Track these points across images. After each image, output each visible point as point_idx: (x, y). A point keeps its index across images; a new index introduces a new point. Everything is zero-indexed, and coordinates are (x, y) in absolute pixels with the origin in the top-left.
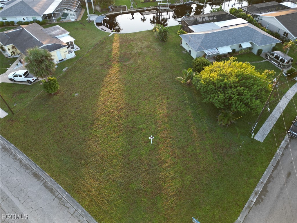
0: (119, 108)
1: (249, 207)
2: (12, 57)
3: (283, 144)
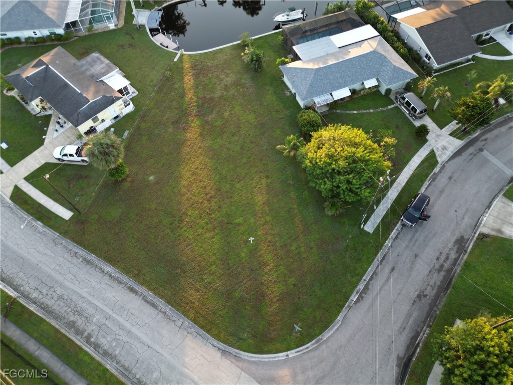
0: (208, 196)
1: (349, 306)
2: (42, 114)
3: (393, 234)
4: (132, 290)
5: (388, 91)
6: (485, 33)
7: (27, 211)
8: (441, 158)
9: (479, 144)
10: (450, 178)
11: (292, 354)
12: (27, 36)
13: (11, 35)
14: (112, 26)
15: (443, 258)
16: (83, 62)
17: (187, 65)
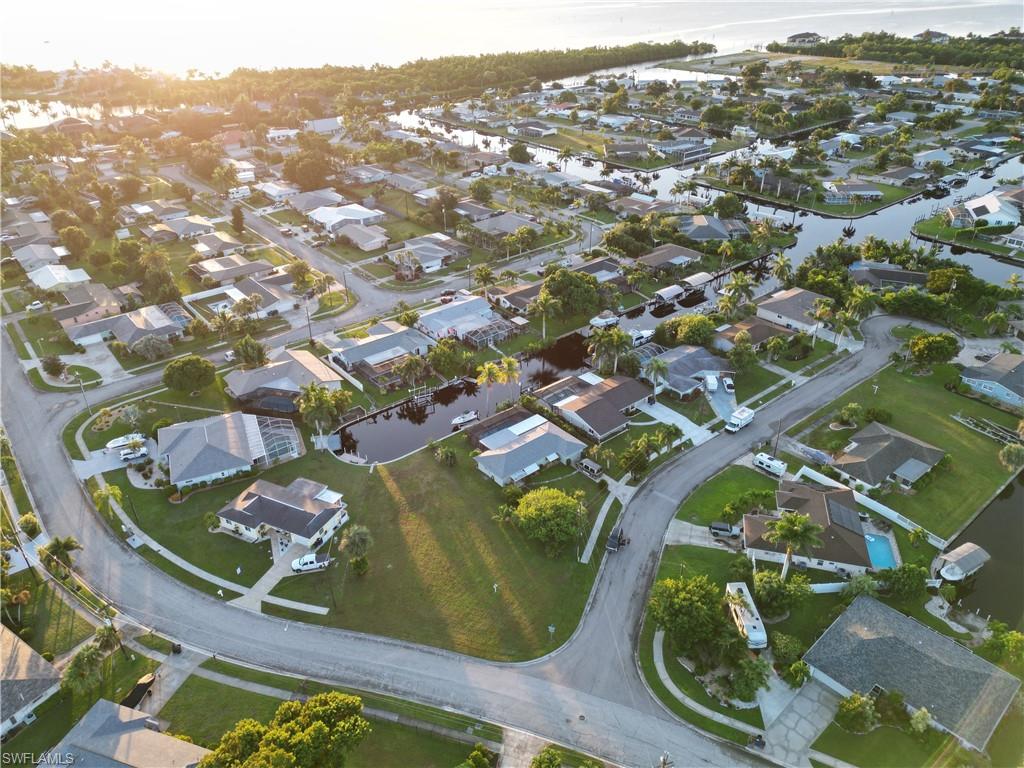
0: (446, 568)
1: (585, 614)
2: (261, 539)
3: (604, 560)
4: (408, 648)
5: (569, 461)
6: (630, 407)
7: (284, 617)
8: (624, 502)
9: (649, 487)
10: (634, 514)
11: (553, 654)
12: (214, 478)
13: (197, 480)
14: (295, 455)
15: (644, 567)
16: (290, 487)
17: (384, 473)
